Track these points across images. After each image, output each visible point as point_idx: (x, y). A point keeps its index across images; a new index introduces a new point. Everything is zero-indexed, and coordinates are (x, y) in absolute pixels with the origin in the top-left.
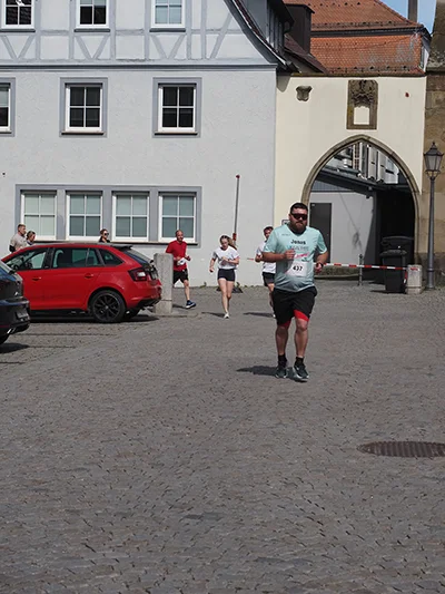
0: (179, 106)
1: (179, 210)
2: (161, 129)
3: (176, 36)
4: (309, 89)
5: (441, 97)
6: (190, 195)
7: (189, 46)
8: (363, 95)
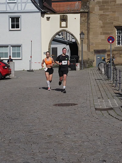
0: (15, 23)
1: (16, 50)
2: (11, 29)
3: (14, 4)
4: (50, 18)
5: (84, 19)
6: (19, 46)
7: (18, 7)
8: (64, 19)
